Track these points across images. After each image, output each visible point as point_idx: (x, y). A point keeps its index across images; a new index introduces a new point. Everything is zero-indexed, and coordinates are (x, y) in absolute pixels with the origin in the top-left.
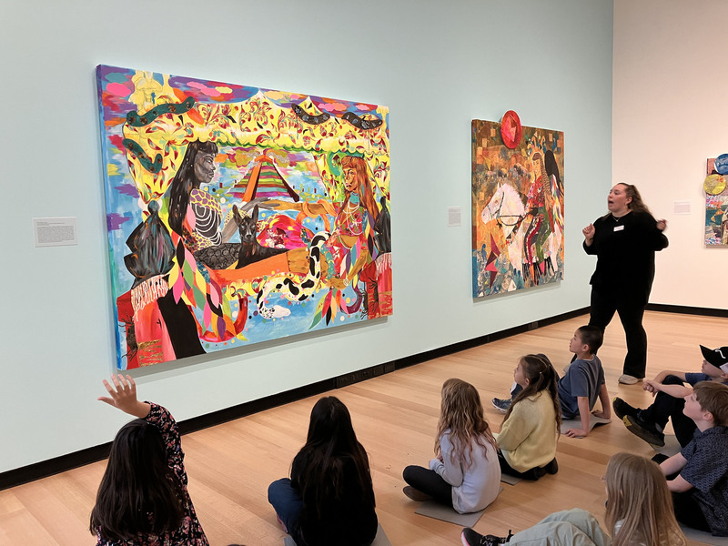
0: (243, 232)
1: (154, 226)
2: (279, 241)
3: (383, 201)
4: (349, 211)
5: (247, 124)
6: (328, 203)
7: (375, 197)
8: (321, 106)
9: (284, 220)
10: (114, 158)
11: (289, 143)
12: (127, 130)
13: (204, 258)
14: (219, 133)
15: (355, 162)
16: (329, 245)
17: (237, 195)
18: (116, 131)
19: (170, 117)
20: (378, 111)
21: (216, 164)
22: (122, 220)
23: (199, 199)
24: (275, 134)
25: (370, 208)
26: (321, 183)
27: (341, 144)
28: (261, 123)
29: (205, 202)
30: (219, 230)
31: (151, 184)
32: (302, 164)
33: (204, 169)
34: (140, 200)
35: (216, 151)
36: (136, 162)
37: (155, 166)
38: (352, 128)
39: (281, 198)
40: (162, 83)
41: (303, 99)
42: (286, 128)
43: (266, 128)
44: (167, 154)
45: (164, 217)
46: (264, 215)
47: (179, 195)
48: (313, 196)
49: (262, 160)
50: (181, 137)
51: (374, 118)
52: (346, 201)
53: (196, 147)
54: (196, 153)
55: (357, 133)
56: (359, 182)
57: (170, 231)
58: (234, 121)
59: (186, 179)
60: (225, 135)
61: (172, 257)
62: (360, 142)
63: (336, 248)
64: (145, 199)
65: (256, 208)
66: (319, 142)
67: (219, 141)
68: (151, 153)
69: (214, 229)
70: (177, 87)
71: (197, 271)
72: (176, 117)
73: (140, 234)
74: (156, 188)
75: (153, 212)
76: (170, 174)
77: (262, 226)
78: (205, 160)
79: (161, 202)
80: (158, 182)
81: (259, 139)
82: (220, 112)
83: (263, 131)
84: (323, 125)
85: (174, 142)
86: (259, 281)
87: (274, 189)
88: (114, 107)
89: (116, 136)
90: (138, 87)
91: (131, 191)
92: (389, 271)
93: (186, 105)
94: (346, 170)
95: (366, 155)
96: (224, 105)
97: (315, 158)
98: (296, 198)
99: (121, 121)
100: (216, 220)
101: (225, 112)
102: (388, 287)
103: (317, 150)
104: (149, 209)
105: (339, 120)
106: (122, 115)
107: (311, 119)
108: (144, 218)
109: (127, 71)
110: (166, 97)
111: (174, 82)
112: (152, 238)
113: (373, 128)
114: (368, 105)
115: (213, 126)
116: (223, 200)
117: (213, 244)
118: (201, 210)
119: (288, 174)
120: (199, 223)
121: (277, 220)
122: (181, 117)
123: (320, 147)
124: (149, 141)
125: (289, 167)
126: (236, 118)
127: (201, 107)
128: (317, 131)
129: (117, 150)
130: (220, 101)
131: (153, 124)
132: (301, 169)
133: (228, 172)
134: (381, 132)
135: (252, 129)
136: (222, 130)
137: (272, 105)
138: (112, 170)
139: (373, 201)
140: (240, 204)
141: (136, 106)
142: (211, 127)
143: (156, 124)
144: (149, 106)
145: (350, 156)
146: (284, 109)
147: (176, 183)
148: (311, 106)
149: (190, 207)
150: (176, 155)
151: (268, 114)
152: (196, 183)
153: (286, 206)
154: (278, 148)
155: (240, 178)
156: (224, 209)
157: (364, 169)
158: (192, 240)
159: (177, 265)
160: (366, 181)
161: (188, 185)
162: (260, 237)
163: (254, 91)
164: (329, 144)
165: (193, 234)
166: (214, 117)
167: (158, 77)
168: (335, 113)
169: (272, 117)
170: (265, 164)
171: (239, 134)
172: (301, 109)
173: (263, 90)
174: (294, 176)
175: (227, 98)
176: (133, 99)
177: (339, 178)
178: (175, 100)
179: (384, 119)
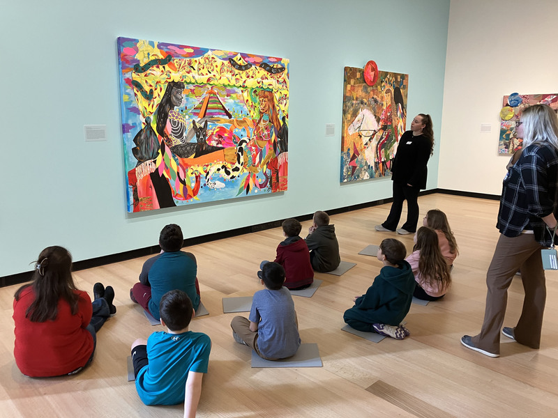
0: (198, 136)
1: (148, 132)
2: (219, 142)
3: (284, 119)
4: (262, 125)
5: (202, 71)
6: (249, 120)
7: (279, 116)
8: (246, 59)
9: (222, 130)
10: (127, 91)
11: (227, 83)
12: (134, 75)
13: (176, 151)
14: (185, 77)
15: (267, 94)
16: (249, 146)
17: (195, 114)
18: (128, 75)
19: (158, 67)
20: (282, 62)
21: (183, 95)
22: (131, 127)
23: (174, 116)
24: (218, 77)
25: (275, 124)
26: (245, 107)
27: (259, 83)
28: (210, 70)
29: (177, 118)
30: (184, 134)
31: (147, 107)
32: (234, 95)
33: (177, 98)
34: (141, 116)
35: (184, 88)
36: (139, 94)
37: (149, 96)
38: (266, 73)
39: (221, 116)
40: (154, 47)
41: (236, 55)
42: (225, 73)
43: (213, 73)
44: (156, 89)
45: (154, 126)
46: (210, 126)
47: (162, 114)
48: (240, 115)
49: (210, 93)
50: (164, 79)
51: (279, 66)
52: (261, 119)
53: (172, 85)
54: (172, 88)
55: (268, 76)
56: (269, 107)
57: (157, 134)
58: (194, 69)
59: (166, 104)
60: (189, 78)
61: (158, 150)
62: (271, 82)
63: (253, 148)
64: (143, 116)
65: (206, 122)
66: (245, 82)
67: (185, 81)
68: (147, 89)
69: (182, 134)
70: (162, 49)
71: (172, 159)
72: (161, 67)
73: (141, 136)
74: (149, 109)
75: (148, 123)
76: (157, 101)
77: (209, 133)
78: (177, 93)
79: (152, 117)
80: (151, 105)
81: (209, 80)
82: (186, 64)
83: (211, 75)
84: (247, 71)
85: (160, 82)
86: (207, 166)
87: (217, 111)
88: (127, 62)
89: (128, 79)
90: (140, 49)
91: (136, 110)
92: (286, 163)
93: (167, 60)
94: (261, 99)
95: (274, 90)
96: (188, 59)
97: (242, 91)
98: (230, 116)
99: (131, 70)
100: (183, 129)
101: (189, 64)
102: (285, 173)
103: (244, 87)
104: (146, 121)
105: (258, 67)
106: (132, 66)
107: (240, 68)
108: (143, 126)
109: (135, 40)
110: (156, 55)
111: (160, 46)
112: (147, 138)
113: (279, 72)
114: (276, 58)
115: (183, 72)
116: (187, 117)
117: (181, 143)
118: (174, 123)
119: (225, 102)
120: (174, 131)
121: (218, 130)
122: (164, 67)
123: (246, 85)
124: (146, 81)
125: (226, 97)
126: (196, 67)
127: (176, 61)
128: (244, 75)
129: (128, 87)
130: (186, 57)
131: (148, 72)
132: (233, 99)
133: (190, 100)
134: (284, 75)
135: (204, 74)
136: (187, 74)
137: (217, 59)
138: (126, 98)
139: (277, 119)
140: (197, 119)
141: (139, 61)
142: (181, 73)
143: (150, 72)
144: (146, 61)
145: (264, 90)
146: (224, 62)
147: (161, 106)
148: (240, 59)
149: (168, 120)
150: (161, 89)
151: (214, 65)
152: (172, 107)
153: (223, 121)
154: (220, 86)
155: (197, 104)
157: (272, 100)
158: (169, 140)
159: (161, 154)
160: (274, 106)
161: (167, 108)
162: (208, 140)
163: (206, 50)
164: (251, 83)
165: (170, 137)
166: (183, 67)
167: (152, 44)
168: (255, 63)
169: (217, 66)
170: (212, 95)
171: (197, 77)
172: (234, 61)
173: (212, 50)
174: (229, 103)
175: (190, 55)
176: (138, 57)
177: (257, 104)
178: (161, 57)
179: (286, 67)
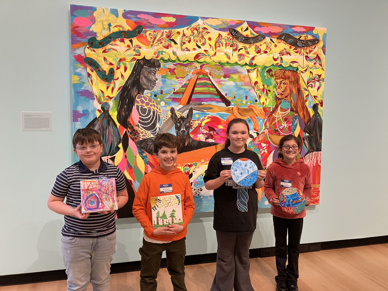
0: (178, 128)
1: (105, 121)
2: (210, 136)
3: (315, 107)
4: (279, 115)
5: (187, 45)
6: (258, 108)
7: (307, 104)
8: (257, 29)
9: (215, 121)
10: (77, 71)
11: (224, 59)
12: (88, 51)
13: (143, 146)
14: (162, 53)
16: (257, 142)
17: (175, 100)
18: (79, 51)
19: (122, 41)
20: (315, 32)
21: (158, 76)
22: (81, 115)
23: (143, 102)
24: (211, 52)
25: (301, 114)
26: (252, 91)
27: (275, 60)
28: (199, 44)
29: (147, 104)
30: (158, 125)
31: (104, 89)
32: (235, 76)
33: (148, 80)
34: (96, 101)
35: (159, 66)
36: (94, 74)
37: (108, 77)
38: (287, 46)
39: (214, 103)
40: (117, 16)
41: (240, 23)
42: (223, 48)
43: (203, 48)
44: (118, 68)
45: (114, 114)
46: (197, 116)
47: (126, 99)
48: (244, 102)
49: (198, 73)
50: (130, 55)
51: (310, 37)
52: (277, 107)
53: (142, 63)
54: (142, 67)
55: (292, 51)
56: (291, 91)
57: (118, 124)
58: (176, 43)
59: (133, 87)
60: (168, 54)
62: (295, 58)
63: (263, 145)
64: (99, 101)
65: (191, 110)
66: (253, 58)
67: (162, 59)
68: (106, 68)
69: (154, 125)
70: (130, 18)
71: (138, 156)
72: (127, 41)
74: (108, 93)
75: (105, 110)
76: (120, 83)
77: (195, 124)
78: (150, 73)
79: (111, 103)
80: (110, 89)
81: (197, 56)
82: (164, 36)
83: (201, 51)
84: (258, 44)
85: (124, 59)
86: (190, 166)
87: (208, 96)
88: (79, 35)
89: (79, 56)
90: (98, 19)
91: (89, 95)
93: (137, 31)
94: (278, 81)
95: (300, 69)
96: (168, 31)
97: (248, 71)
98: (228, 103)
99: (83, 44)
100: (156, 118)
101: (169, 36)
102: (317, 180)
103: (251, 65)
104: (102, 108)
105: (274, 40)
106: (85, 40)
107: (247, 40)
108: (98, 114)
109: (90, 8)
110: (119, 26)
111: (126, 15)
112: (103, 129)
113: (309, 46)
114: (304, 27)
115: (158, 47)
116: (163, 103)
117: (152, 136)
118: (144, 111)
119: (221, 84)
121: (209, 120)
122: (131, 41)
123: (254, 62)
124: (105, 59)
125: (222, 79)
126: (178, 40)
127: (149, 33)
128: (252, 50)
129: (79, 65)
130: (164, 28)
131: (108, 46)
132: (234, 80)
133: (168, 82)
134: (318, 49)
135: (191, 49)
136: (165, 50)
137: (210, 29)
138: (76, 79)
139: (304, 108)
140: (177, 107)
141: (96, 33)
142: (156, 48)
143: (111, 46)
144: (106, 33)
145: (284, 69)
146: (221, 33)
147: (125, 90)
148: (247, 29)
149: (134, 108)
150: (126, 69)
151: (206, 37)
152: (141, 90)
153: (218, 110)
154: (214, 63)
155: (178, 87)
156: (163, 110)
157: (297, 81)
158: (135, 133)
159: (122, 150)
160: (299, 90)
161: (134, 92)
162: (192, 133)
163: (195, 19)
164: (262, 60)
165: (136, 128)
166: (159, 40)
167: (115, 12)
168: (270, 34)
169: (210, 39)
170: (201, 76)
171: (179, 53)
172: (237, 32)
173: (203, 18)
174: (227, 86)
175: (171, 25)
176: (94, 28)
177: (271, 88)
178: (127, 28)
179: (321, 39)
